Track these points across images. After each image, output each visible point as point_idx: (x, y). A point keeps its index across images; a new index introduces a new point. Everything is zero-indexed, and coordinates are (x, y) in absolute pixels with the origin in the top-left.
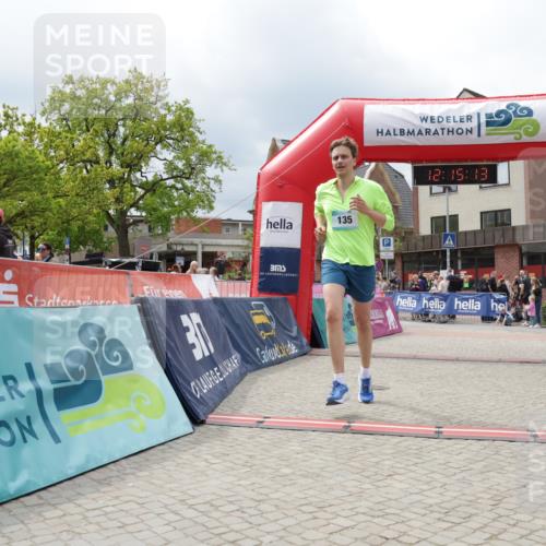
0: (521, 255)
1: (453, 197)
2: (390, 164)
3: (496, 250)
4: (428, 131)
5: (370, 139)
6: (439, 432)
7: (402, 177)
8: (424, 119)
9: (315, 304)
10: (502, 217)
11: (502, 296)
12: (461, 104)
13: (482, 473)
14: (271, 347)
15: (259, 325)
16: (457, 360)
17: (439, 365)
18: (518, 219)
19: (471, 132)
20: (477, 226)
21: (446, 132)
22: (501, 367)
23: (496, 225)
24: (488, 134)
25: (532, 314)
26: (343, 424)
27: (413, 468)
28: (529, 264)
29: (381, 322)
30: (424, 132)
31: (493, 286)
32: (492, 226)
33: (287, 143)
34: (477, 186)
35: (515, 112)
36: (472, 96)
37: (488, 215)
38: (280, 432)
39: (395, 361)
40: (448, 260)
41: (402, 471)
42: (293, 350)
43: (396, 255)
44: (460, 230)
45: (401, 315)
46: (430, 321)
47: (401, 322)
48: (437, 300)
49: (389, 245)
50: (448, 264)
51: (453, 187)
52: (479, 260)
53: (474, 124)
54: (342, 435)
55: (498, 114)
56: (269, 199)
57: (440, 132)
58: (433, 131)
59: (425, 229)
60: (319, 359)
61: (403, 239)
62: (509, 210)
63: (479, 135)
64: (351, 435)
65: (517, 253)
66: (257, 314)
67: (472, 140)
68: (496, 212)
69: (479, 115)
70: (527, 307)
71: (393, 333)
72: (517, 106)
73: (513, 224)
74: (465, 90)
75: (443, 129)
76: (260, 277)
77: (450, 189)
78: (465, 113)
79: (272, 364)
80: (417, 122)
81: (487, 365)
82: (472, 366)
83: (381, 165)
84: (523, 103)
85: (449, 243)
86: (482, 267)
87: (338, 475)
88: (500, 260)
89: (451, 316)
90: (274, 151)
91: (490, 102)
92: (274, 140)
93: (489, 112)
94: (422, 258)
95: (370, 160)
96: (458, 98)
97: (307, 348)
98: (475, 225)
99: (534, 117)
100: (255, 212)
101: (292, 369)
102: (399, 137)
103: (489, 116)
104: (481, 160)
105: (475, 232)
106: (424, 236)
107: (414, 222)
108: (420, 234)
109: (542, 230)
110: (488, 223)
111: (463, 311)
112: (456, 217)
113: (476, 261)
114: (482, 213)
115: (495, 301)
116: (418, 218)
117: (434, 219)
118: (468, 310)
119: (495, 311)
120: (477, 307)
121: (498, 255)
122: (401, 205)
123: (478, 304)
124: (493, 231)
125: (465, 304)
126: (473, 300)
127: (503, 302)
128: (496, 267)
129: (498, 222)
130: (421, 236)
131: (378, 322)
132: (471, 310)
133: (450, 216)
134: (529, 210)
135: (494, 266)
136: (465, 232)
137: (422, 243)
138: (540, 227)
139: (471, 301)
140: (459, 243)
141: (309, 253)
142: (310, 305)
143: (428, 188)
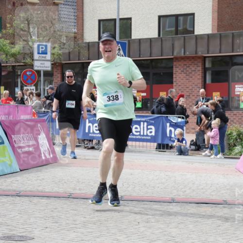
0: (205, 70)
3: (175, 63)
10: (185, 22)
11: (180, 120)
18: (204, 26)
20: (153, 33)
23: (177, 33)
25: (215, 142)
28: (213, 81)
29: (31, 149)
31: (170, 108)
32: (171, 32)
37: (168, 20)
43: (54, 65)
44: (133, 37)
46: (93, 148)
52: (154, 74)
59: (91, 35)
62: (193, 14)
65: (200, 68)
68: (177, 16)
70: (209, 134)
71: (46, 164)
73: (196, 33)
81: (156, 206)
86: (160, 82)
88: (179, 75)
98: (151, 32)
105: (150, 39)
106: (89, 43)
107: (78, 24)
108: (85, 41)
109: (230, 40)
110: (167, 29)
111: (134, 137)
112: (129, 21)
113: (151, 75)
114: (160, 17)
115: (171, 125)
116: (83, 20)
117: (101, 23)
118: (140, 135)
119: (171, 137)
120: (151, 132)
121: (177, 69)
122: (63, 2)
123: (151, 129)
124: (173, 40)
125: (136, 128)
126: (146, 124)
127: (182, 128)
128: (175, 84)
129: (179, 29)
130: (86, 43)
131: (27, 149)
132: (143, 135)
133: (121, 19)
134: (216, 14)
135: (172, 83)
136: (140, 40)
137: (86, 51)
138: (226, 36)
139: (144, 125)
140: (131, 54)
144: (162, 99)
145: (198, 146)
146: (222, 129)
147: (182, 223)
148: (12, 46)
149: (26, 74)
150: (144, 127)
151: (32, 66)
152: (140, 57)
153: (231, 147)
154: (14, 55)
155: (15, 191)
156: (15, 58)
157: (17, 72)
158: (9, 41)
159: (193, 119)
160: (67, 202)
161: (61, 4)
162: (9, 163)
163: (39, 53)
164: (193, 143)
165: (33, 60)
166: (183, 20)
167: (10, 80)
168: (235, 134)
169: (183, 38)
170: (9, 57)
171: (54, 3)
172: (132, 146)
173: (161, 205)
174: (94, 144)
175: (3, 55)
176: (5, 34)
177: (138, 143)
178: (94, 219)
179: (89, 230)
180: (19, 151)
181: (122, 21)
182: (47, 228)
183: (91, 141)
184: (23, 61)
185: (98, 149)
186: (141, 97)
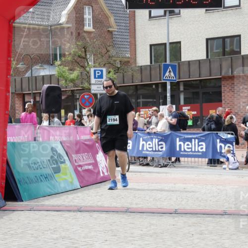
1: (175, 22)
3: (223, 83)
9: (9, 147)
10: (232, 44)
11: (229, 136)
16: (176, 212)
17: (155, 219)
20: (202, 55)
23: (224, 55)
29: (90, 167)
32: (218, 54)
34: (203, 10)
37: (215, 41)
39: (104, 215)
40: (168, 95)
44: (183, 60)
46: (148, 165)
49: (101, 77)
51: (177, 10)
52: (204, 93)
59: (143, 58)
61: (117, 70)
62: (239, 36)
68: (224, 38)
71: (104, 180)
73: (243, 53)
77: (172, 13)
82: (193, 220)
85: (170, 75)
88: (227, 94)
94: (140, 92)
98: (200, 54)
105: (199, 61)
106: (141, 66)
107: (131, 50)
108: (138, 65)
110: (215, 51)
111: (186, 153)
112: (179, 45)
113: (201, 95)
114: (207, 40)
115: (221, 141)
116: (135, 45)
117: (153, 47)
118: (191, 151)
119: (221, 153)
120: (202, 148)
121: (226, 88)
122: (116, 30)
123: (202, 145)
125: (188, 145)
126: (197, 140)
127: (231, 143)
128: (223, 102)
129: (227, 50)
130: (139, 66)
131: (86, 167)
132: (195, 152)
133: (171, 43)
135: (221, 101)
136: (189, 62)
137: (139, 75)
139: (195, 142)
140: (181, 75)
141: (3, 88)
142: (4, 150)
143: (146, 11)
144: (212, 117)
147: (234, 234)
148: (71, 72)
149: (84, 98)
150: (195, 144)
151: (90, 89)
152: (189, 78)
154: (72, 81)
155: (76, 206)
156: (74, 83)
157: (76, 96)
158: (67, 68)
160: (125, 216)
161: (115, 31)
162: (70, 180)
163: (95, 78)
165: (90, 84)
166: (230, 42)
167: (70, 104)
169: (230, 59)
170: (68, 83)
171: (109, 31)
172: (185, 162)
173: (214, 218)
174: (148, 161)
175: (62, 80)
176: (64, 61)
177: (190, 159)
178: (150, 232)
179: (146, 242)
180: (79, 169)
181: (171, 45)
182: (106, 241)
183: (146, 158)
184: (81, 86)
185: (153, 166)
186: (191, 115)
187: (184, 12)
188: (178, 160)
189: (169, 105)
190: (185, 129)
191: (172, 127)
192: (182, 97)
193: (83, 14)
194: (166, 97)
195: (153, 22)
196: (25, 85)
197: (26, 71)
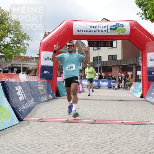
0: (120, 69)
1: (100, 51)
2: (81, 40)
3: (112, 67)
4: (92, 31)
5: (75, 33)
6: (95, 122)
7: (85, 44)
8: (91, 27)
9: (57, 83)
11: (114, 81)
12: (102, 23)
13: (107, 134)
14: (44, 96)
15: (40, 90)
16: (101, 100)
17: (95, 101)
18: (119, 58)
19: (105, 31)
20: (107, 60)
21: (98, 31)
22: (114, 102)
23: (113, 59)
24: (110, 32)
25: (123, 86)
26: (66, 120)
27: (87, 133)
28: (122, 71)
30: (91, 31)
32: (111, 59)
33: (49, 33)
34: (107, 48)
35: (118, 26)
36: (106, 20)
37: (110, 56)
38: (46, 122)
39: (82, 100)
40: (98, 70)
41: (84, 134)
42: (51, 97)
43: (83, 68)
44: (102, 61)
45: (84, 86)
47: (84, 89)
48: (95, 82)
49: (80, 65)
50: (98, 71)
51: (100, 48)
52: (108, 70)
53: (106, 29)
54: (65, 123)
55: (113, 26)
56: (44, 51)
57: (96, 31)
58: (94, 31)
60: (59, 100)
61: (85, 63)
62: (117, 55)
63: (108, 32)
64: (68, 123)
65: (118, 69)
66: (40, 86)
67: (105, 34)
68: (113, 55)
69: (108, 26)
70: (122, 84)
71: (81, 92)
72: (119, 24)
74: (104, 18)
75: (97, 30)
76: (41, 75)
77: (99, 48)
78: (104, 25)
79: (44, 102)
80: (90, 28)
81: (109, 101)
82: (105, 102)
83: (78, 41)
84: (121, 23)
85: (99, 65)
86: (108, 72)
87: (64, 135)
88: (114, 70)
89: (99, 87)
90: (45, 36)
91: (111, 22)
92: (45, 32)
93: (111, 25)
95: (75, 39)
96: (102, 21)
97: (55, 97)
99: (124, 27)
100: (39, 55)
101: (50, 103)
102: (84, 32)
103: (111, 27)
104: (108, 40)
105: (106, 61)
106: (91, 62)
109: (126, 61)
111: (102, 85)
112: (101, 57)
113: (107, 70)
114: (108, 56)
115: (112, 82)
117: (94, 58)
118: (104, 85)
123: (107, 83)
124: (112, 61)
125: (103, 83)
127: (115, 83)
133: (99, 57)
134: (122, 55)
135: (112, 72)
136: (104, 61)
138: (125, 60)
139: (105, 82)
140: (102, 65)
141: (56, 67)
142: (56, 83)
143: (92, 48)
145: (119, 87)
146: (125, 83)
152: (104, 66)
153: (127, 87)
159: (117, 81)
160: (87, 101)
161: (84, 53)
164: (117, 87)
168: (128, 84)
169: (114, 61)
171: (82, 53)
177: (104, 87)
187: (102, 48)
188: (100, 87)
189: (98, 72)
190: (102, 79)
191: (99, 78)
192: (102, 71)
193: (76, 49)
194: (97, 71)
195: (94, 51)
196: (60, 67)
197: (61, 64)
